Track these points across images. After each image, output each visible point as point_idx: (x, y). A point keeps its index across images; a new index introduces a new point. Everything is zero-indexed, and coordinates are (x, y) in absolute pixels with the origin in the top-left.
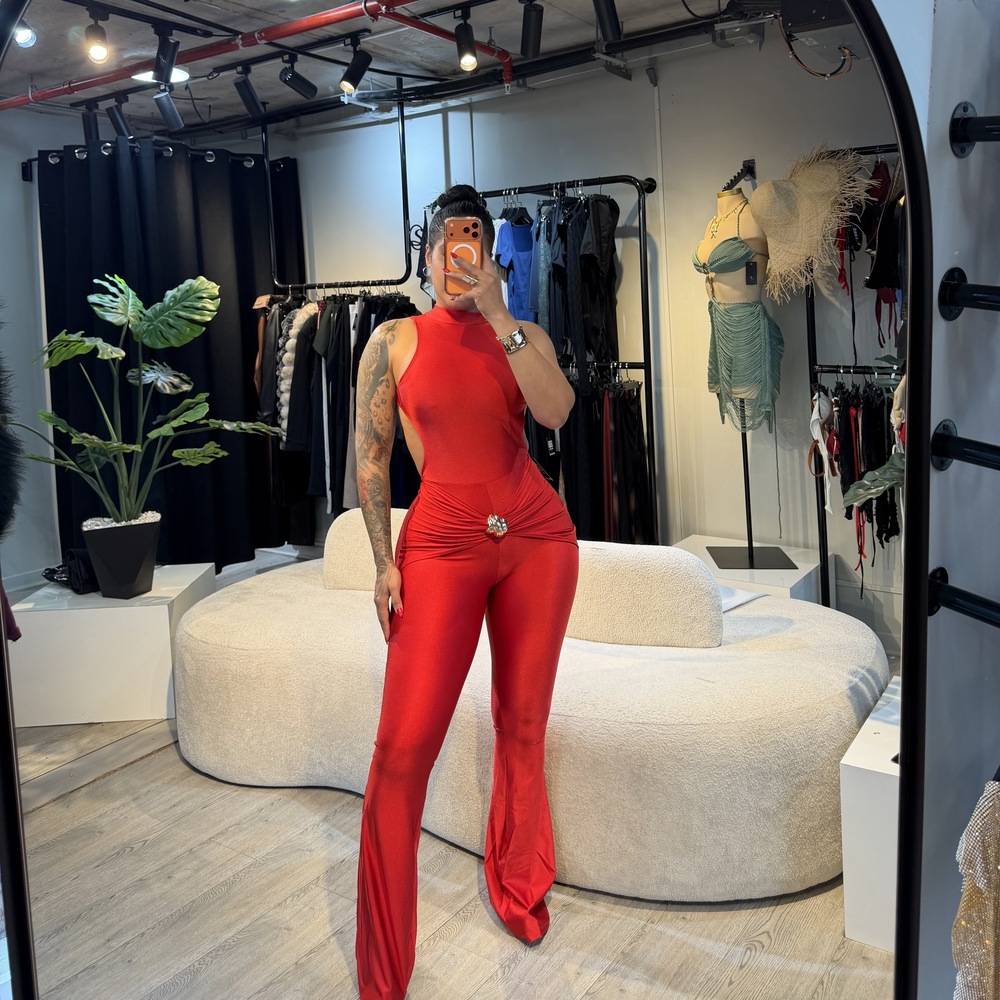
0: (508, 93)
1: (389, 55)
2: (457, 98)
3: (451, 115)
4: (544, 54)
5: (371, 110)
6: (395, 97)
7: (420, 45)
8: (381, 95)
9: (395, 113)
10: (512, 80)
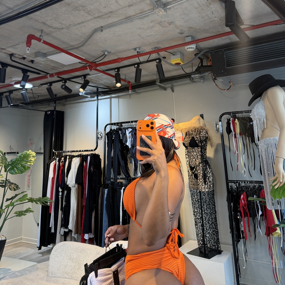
0: (130, 93)
1: (95, 81)
3: (113, 99)
4: (142, 82)
5: (88, 97)
6: (96, 93)
7: (104, 79)
8: (92, 93)
9: (95, 98)
10: (132, 89)
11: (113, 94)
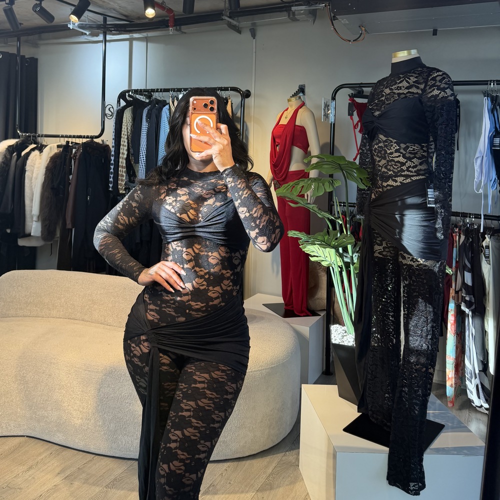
0: (171, 33)
1: (100, 3)
2: (138, 33)
3: (135, 43)
5: (86, 34)
6: (102, 28)
8: (93, 26)
9: (101, 37)
10: (174, 26)
11: (136, 33)
